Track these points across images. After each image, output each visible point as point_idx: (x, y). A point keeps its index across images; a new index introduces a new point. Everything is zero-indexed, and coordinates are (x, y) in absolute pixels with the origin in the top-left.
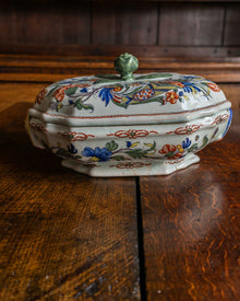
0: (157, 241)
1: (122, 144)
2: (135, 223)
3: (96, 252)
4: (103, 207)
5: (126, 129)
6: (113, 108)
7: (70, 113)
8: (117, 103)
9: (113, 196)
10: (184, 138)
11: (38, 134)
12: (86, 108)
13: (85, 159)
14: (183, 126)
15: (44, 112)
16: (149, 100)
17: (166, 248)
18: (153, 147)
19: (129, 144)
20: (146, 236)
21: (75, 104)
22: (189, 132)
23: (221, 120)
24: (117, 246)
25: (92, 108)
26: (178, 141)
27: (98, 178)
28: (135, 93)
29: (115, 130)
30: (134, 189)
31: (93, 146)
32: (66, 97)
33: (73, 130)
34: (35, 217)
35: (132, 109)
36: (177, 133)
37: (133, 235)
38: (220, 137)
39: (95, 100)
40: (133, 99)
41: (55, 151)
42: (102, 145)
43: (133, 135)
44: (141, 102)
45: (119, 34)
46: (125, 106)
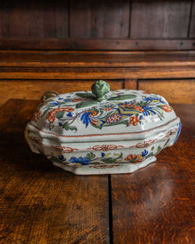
0: (121, 225)
1: (98, 155)
2: (107, 212)
3: (82, 233)
4: (85, 200)
5: (101, 144)
6: (91, 129)
7: (60, 133)
8: (94, 125)
9: (92, 191)
10: (143, 150)
11: (35, 144)
12: (72, 129)
13: (71, 164)
14: (143, 142)
15: (40, 129)
16: (117, 123)
17: (128, 230)
18: (121, 157)
19: (103, 155)
20: (114, 222)
21: (64, 126)
22: (146, 145)
23: (171, 133)
24: (95, 229)
25: (76, 129)
26: (139, 152)
27: (81, 176)
28: (107, 117)
29: (93, 145)
30: (107, 186)
31: (77, 156)
32: (56, 119)
33: (63, 145)
34: (39, 208)
35: (105, 129)
36: (137, 147)
37: (106, 221)
38: (171, 144)
39: (78, 123)
40: (106, 122)
41: (49, 158)
42: (84, 155)
43: (106, 148)
44: (112, 124)
45: (94, 29)
46: (100, 127)
